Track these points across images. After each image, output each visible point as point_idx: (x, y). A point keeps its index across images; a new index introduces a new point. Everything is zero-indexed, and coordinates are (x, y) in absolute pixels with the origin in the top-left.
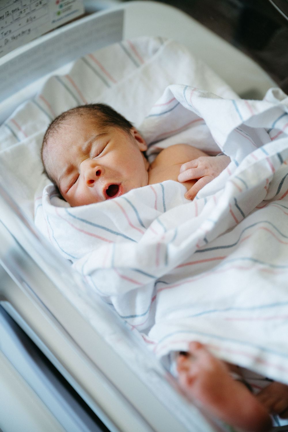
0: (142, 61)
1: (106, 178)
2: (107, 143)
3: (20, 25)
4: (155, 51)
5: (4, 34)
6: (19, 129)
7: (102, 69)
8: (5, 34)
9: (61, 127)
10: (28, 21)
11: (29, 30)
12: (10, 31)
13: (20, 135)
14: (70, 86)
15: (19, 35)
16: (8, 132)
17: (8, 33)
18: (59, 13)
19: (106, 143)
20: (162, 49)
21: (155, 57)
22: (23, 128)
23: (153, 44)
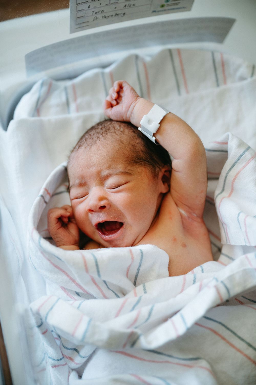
0: (225, 82)
1: (108, 214)
2: (126, 183)
3: (115, 8)
4: (242, 79)
5: (94, 12)
6: (75, 99)
7: (183, 71)
8: (96, 13)
9: (96, 144)
10: (125, 6)
11: (124, 14)
12: (103, 11)
13: (73, 106)
14: (143, 77)
15: (112, 16)
16: (64, 98)
17: (100, 12)
18: (163, 6)
19: (124, 183)
20: (249, 80)
21: (239, 84)
22: (79, 100)
23: (244, 70)
